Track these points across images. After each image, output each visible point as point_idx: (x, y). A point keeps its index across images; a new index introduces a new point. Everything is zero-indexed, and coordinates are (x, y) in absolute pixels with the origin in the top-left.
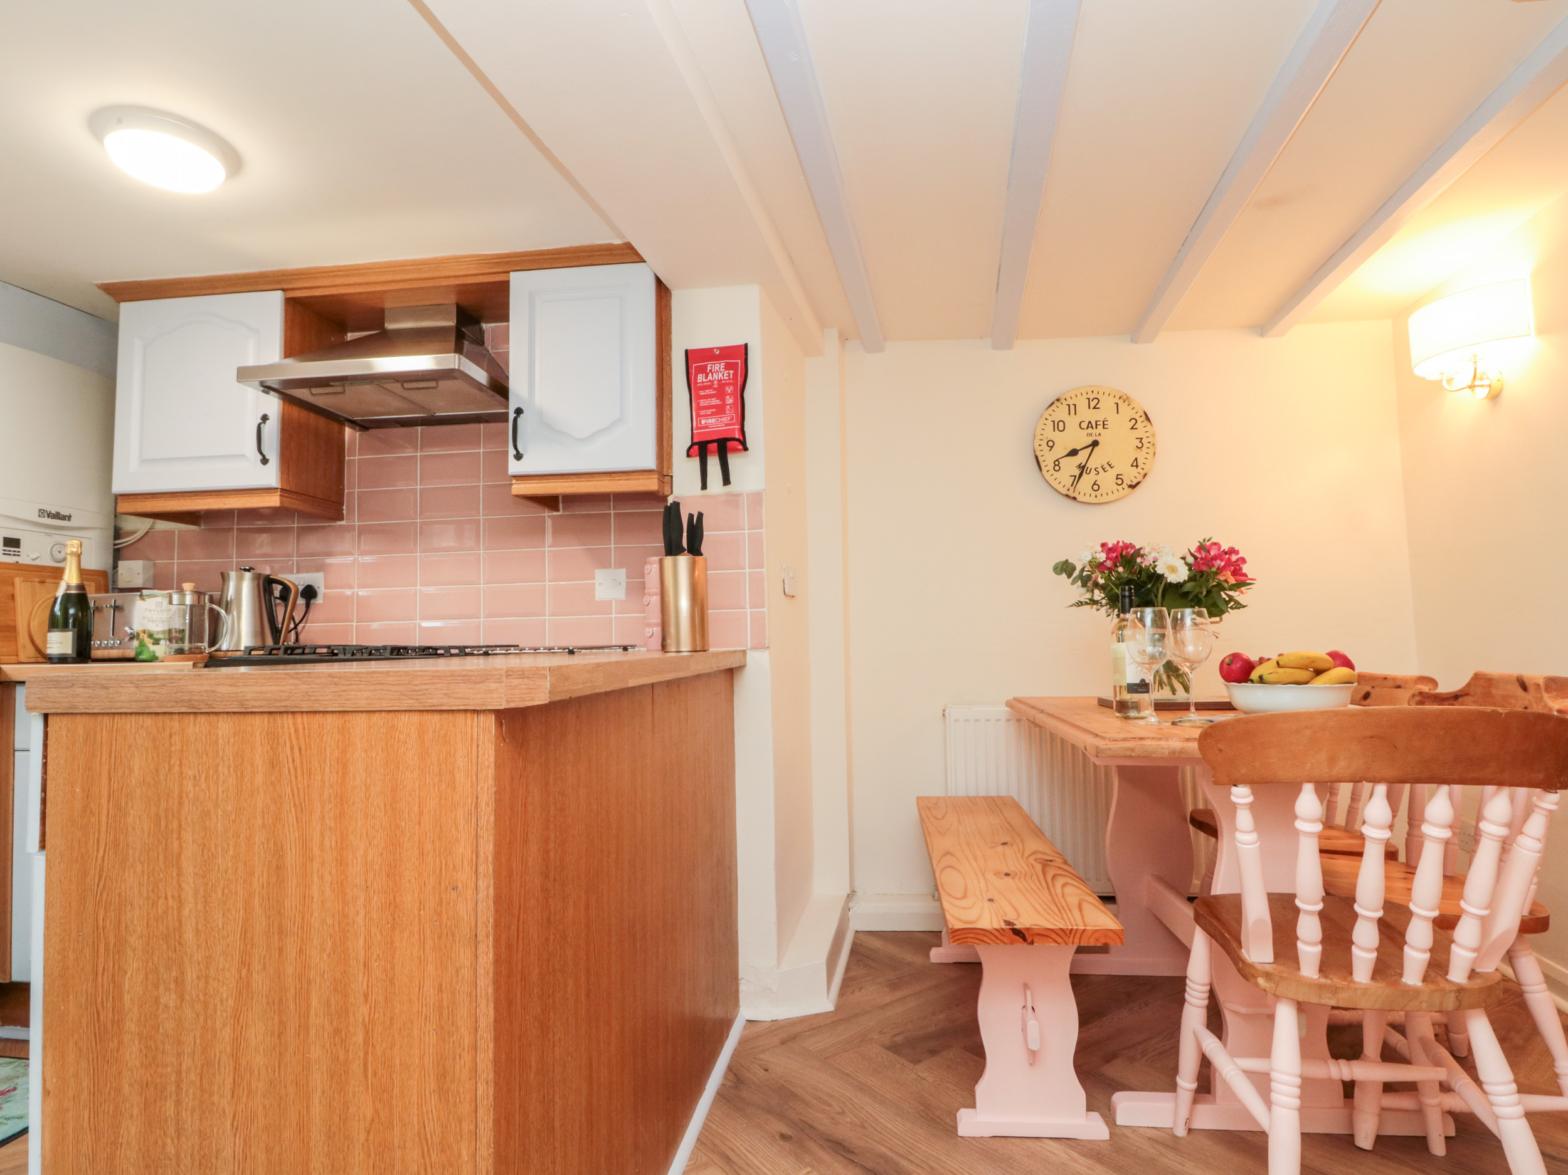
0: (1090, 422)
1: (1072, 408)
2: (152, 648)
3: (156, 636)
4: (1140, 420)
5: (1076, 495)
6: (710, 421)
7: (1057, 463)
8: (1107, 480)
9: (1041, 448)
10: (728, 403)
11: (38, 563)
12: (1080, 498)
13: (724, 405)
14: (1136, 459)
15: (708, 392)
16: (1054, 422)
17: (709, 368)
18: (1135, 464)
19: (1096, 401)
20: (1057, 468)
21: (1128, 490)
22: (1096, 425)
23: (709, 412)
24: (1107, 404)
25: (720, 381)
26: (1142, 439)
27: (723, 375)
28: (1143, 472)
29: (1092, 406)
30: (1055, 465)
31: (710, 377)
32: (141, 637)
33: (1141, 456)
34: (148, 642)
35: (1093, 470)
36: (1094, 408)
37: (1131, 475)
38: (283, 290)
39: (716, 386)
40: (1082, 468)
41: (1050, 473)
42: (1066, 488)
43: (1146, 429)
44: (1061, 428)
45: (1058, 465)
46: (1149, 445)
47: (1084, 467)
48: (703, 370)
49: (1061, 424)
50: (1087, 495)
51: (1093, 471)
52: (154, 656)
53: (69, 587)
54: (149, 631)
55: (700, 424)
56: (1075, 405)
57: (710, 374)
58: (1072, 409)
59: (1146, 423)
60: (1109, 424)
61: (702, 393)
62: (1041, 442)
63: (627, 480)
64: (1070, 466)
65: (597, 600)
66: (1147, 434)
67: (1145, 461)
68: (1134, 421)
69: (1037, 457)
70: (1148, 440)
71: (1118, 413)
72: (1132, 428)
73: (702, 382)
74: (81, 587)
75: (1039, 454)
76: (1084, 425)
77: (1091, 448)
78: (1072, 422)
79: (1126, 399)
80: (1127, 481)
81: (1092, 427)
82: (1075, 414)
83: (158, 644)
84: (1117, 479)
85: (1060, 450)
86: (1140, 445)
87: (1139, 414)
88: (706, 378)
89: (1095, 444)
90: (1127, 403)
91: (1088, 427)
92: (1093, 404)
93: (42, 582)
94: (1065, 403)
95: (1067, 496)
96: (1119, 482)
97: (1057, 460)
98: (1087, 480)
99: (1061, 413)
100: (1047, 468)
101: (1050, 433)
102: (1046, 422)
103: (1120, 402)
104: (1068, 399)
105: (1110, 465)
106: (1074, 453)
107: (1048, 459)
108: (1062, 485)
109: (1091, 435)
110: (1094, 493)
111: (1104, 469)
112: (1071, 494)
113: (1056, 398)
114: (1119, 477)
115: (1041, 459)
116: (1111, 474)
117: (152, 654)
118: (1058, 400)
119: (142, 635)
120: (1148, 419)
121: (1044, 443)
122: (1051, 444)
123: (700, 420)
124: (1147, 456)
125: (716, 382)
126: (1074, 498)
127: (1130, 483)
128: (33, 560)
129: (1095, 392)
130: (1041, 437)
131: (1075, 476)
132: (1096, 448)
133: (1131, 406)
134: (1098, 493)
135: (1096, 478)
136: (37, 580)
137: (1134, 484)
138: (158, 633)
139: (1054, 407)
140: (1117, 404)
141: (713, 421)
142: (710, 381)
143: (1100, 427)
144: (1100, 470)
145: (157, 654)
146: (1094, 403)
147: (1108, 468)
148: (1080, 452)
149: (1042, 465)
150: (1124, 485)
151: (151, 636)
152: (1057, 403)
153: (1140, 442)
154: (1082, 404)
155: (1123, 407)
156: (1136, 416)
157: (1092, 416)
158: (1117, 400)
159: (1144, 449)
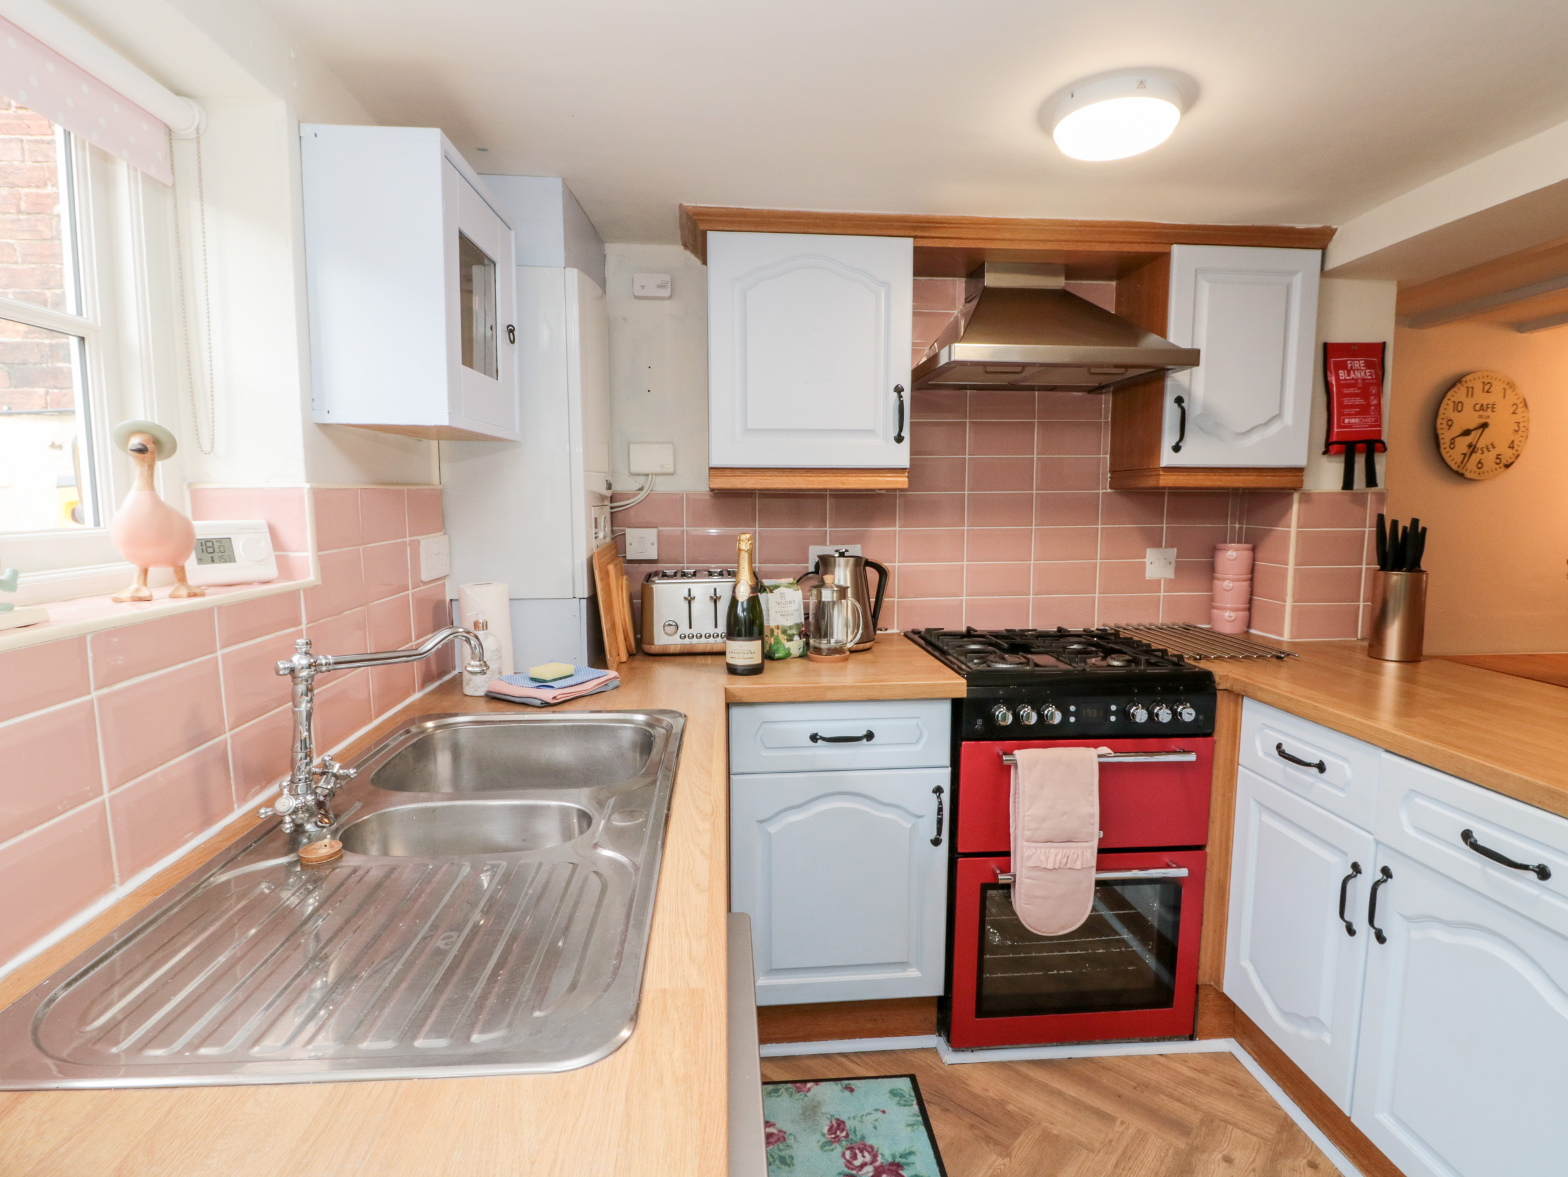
0: (1482, 405)
1: (1470, 390)
2: (788, 645)
3: (790, 632)
4: (1520, 406)
5: (1463, 472)
6: (1353, 421)
7: (1453, 441)
8: (1489, 459)
9: (1441, 427)
10: (1373, 403)
12: (1468, 475)
13: (1368, 405)
14: (1513, 441)
15: (1352, 390)
16: (1455, 403)
17: (1349, 365)
18: (1511, 446)
19: (1489, 385)
20: (1452, 446)
21: (1503, 469)
22: (1487, 408)
23: (1353, 411)
24: (1497, 388)
25: (1363, 380)
26: (1519, 423)
27: (1365, 373)
28: (1516, 453)
29: (1485, 390)
30: (1452, 443)
31: (1352, 376)
32: (775, 634)
33: (1517, 438)
34: (783, 638)
35: (1480, 449)
36: (1488, 392)
37: (1507, 456)
38: (915, 237)
39: (1360, 385)
40: (1472, 447)
41: (1447, 450)
42: (1457, 465)
43: (1523, 415)
44: (1460, 409)
46: (1524, 429)
48: (1342, 366)
49: (1460, 405)
50: (1473, 473)
51: (1480, 451)
52: (789, 652)
54: (783, 626)
55: (1344, 423)
56: (1472, 388)
57: (1352, 372)
58: (1470, 392)
59: (1524, 409)
60: (1498, 408)
61: (1346, 391)
62: (1442, 422)
63: (1274, 476)
64: (1462, 444)
65: (1147, 578)
66: (1524, 419)
67: (1519, 443)
68: (1515, 406)
69: (1437, 435)
70: (1524, 424)
71: (1504, 397)
72: (1514, 413)
73: (1345, 379)
75: (1439, 432)
76: (1478, 407)
77: (1481, 429)
78: (1468, 403)
79: (1512, 386)
80: (1504, 461)
81: (1484, 410)
82: (1473, 397)
83: (792, 640)
84: (1497, 458)
85: (1456, 430)
86: (1517, 429)
87: (1520, 400)
88: (1349, 375)
89: (1484, 426)
90: (1512, 390)
91: (1480, 410)
92: (1487, 387)
94: (1466, 385)
95: (1457, 472)
96: (1498, 461)
97: (1453, 439)
98: (1475, 457)
99: (1461, 395)
100: (1444, 446)
101: (1449, 413)
102: (1448, 402)
103: (1507, 387)
104: (1468, 382)
105: (1494, 446)
106: (1467, 433)
107: (1446, 437)
108: (1454, 462)
109: (1482, 417)
110: (1478, 471)
111: (1488, 449)
112: (1461, 471)
113: (1459, 381)
114: (1498, 456)
115: (1440, 437)
116: (1493, 454)
117: (787, 652)
118: (1461, 383)
119: (776, 632)
120: (1526, 405)
121: (1444, 422)
122: (1450, 423)
123: (1344, 420)
124: (1521, 439)
125: (1360, 381)
126: (1462, 475)
127: (1506, 463)
129: (1489, 377)
130: (1443, 416)
131: (1466, 455)
132: (1484, 429)
133: (1515, 393)
134: (1481, 471)
135: (1481, 456)
137: (1508, 463)
138: (790, 628)
139: (1456, 389)
140: (1505, 389)
141: (1357, 421)
142: (1353, 379)
143: (1489, 410)
144: (1485, 450)
145: (791, 652)
147: (1491, 448)
148: (1472, 433)
149: (1441, 442)
150: (1501, 465)
151: (784, 632)
152: (1457, 385)
153: (1518, 426)
154: (1478, 387)
155: (1509, 392)
156: (1517, 402)
157: (1485, 399)
158: (1504, 386)
159: (1520, 432)
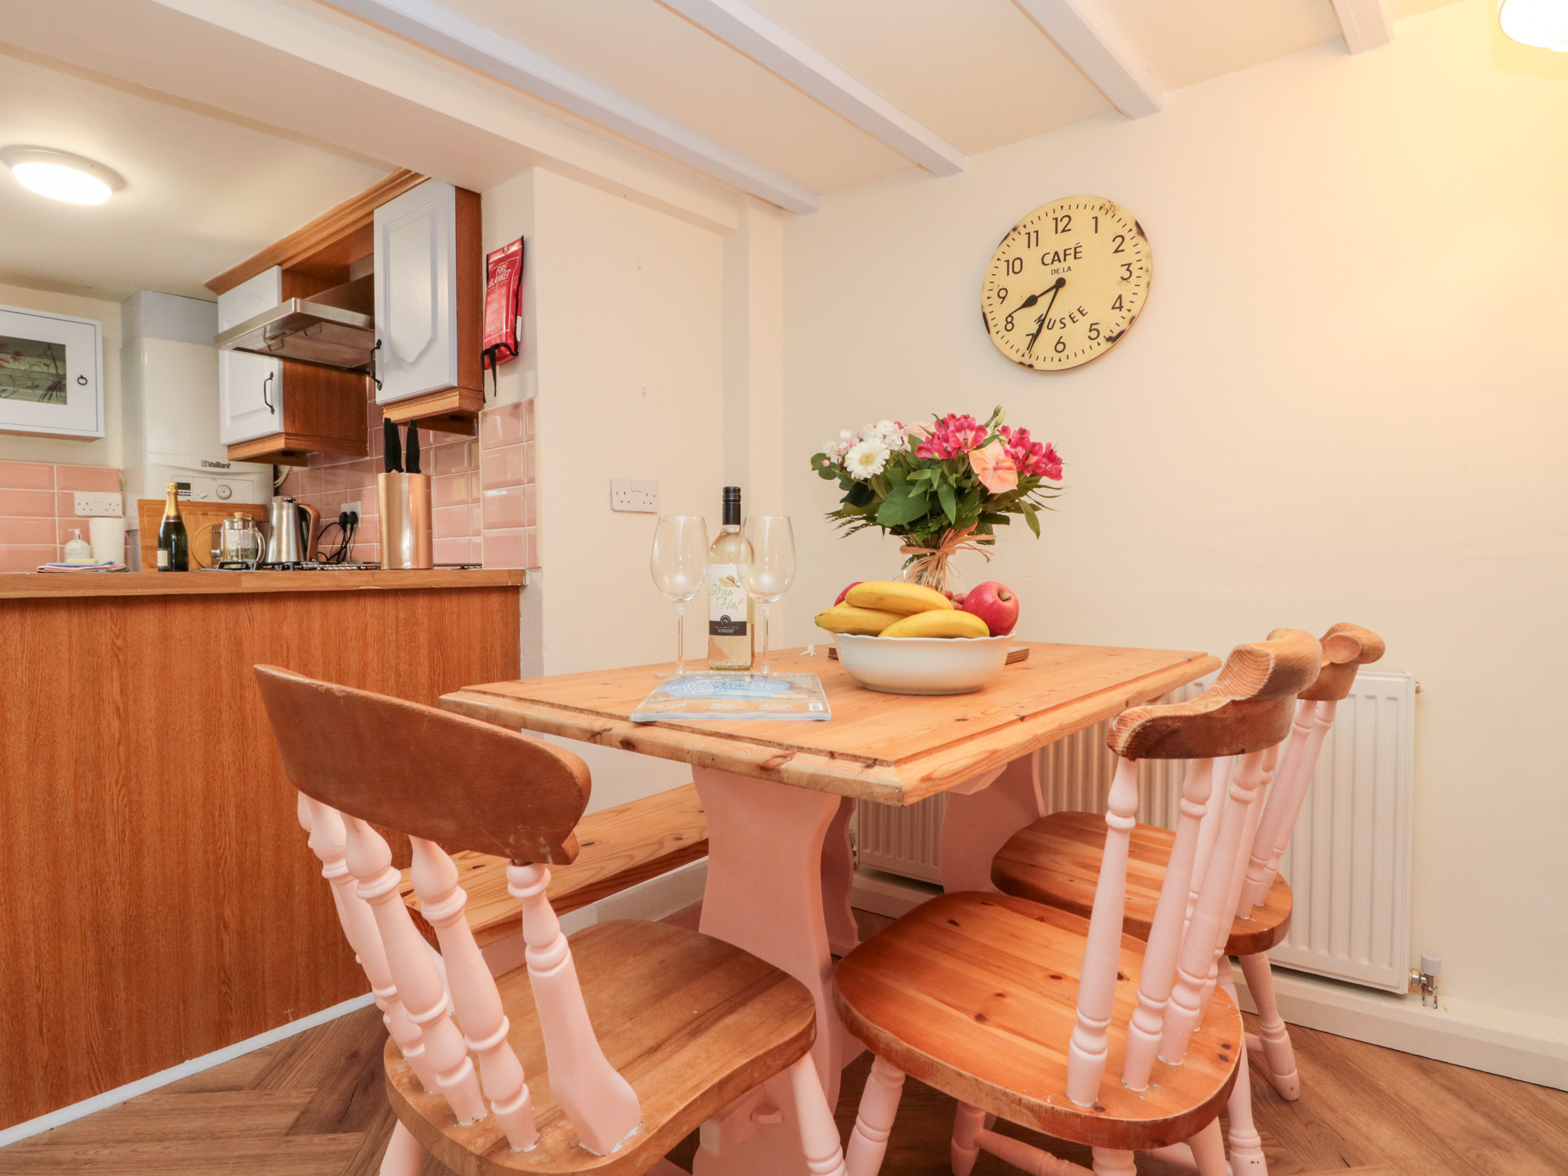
0: (1056, 253)
1: (1033, 236)
4: (1128, 236)
5: (1032, 361)
7: (1009, 319)
8: (1076, 335)
9: (990, 301)
11: (206, 500)
12: (1038, 365)
13: (502, 308)
14: (1120, 297)
15: (494, 297)
16: (1008, 261)
18: (1118, 305)
19: (1066, 220)
20: (1009, 326)
21: (1106, 345)
22: (1065, 255)
23: (493, 318)
24: (1082, 222)
26: (1130, 265)
28: (1128, 316)
29: (1060, 229)
30: (1008, 323)
33: (1127, 291)
35: (1058, 322)
36: (1064, 231)
37: (1111, 322)
38: (278, 264)
39: (498, 289)
40: (1041, 321)
41: (1001, 335)
42: (1021, 353)
43: (1137, 249)
44: (1017, 268)
45: (1011, 322)
46: (1140, 273)
47: (1044, 320)
49: (1018, 263)
50: (1048, 359)
51: (1058, 325)
53: (168, 518)
55: (488, 332)
56: (1037, 232)
58: (1033, 238)
59: (1139, 239)
60: (1084, 252)
62: (990, 294)
64: (1027, 320)
66: (1139, 257)
67: (1133, 298)
68: (1119, 240)
69: (984, 315)
70: (1140, 265)
71: (1096, 232)
72: (1116, 251)
74: (178, 517)
75: (987, 310)
76: (1048, 259)
77: (1054, 291)
78: (1032, 257)
79: (1109, 208)
80: (1105, 333)
81: (1059, 260)
82: (1037, 245)
84: (1090, 331)
85: (1016, 299)
86: (1127, 275)
87: (1127, 228)
89: (1061, 283)
90: (1110, 214)
91: (1053, 260)
92: (1061, 226)
93: (205, 514)
94: (1023, 231)
95: (1021, 363)
96: (1094, 334)
97: (1010, 315)
98: (1048, 338)
99: (1018, 249)
100: (997, 329)
101: (1003, 279)
102: (998, 263)
103: (1101, 215)
104: (1029, 225)
105: (1081, 312)
106: (1031, 301)
107: (999, 315)
108: (1015, 349)
109: (1057, 271)
110: (1057, 356)
111: (1072, 319)
112: (1026, 360)
113: (1012, 227)
114: (1093, 327)
115: (989, 317)
116: (1084, 323)
118: (1015, 229)
120: (1141, 232)
121: (994, 294)
122: (1003, 294)
123: (488, 329)
124: (1136, 290)
126: (1031, 366)
127: (1108, 334)
128: (202, 498)
129: (1066, 207)
130: (991, 286)
131: (1033, 334)
132: (1061, 291)
133: (1116, 218)
134: (1063, 355)
135: (1061, 333)
136: (200, 513)
137: (1114, 335)
139: (1009, 241)
140: (1096, 218)
141: (495, 327)
143: (1070, 258)
144: (1068, 321)
146: (1064, 225)
147: (1078, 315)
148: (1039, 299)
149: (991, 324)
150: (1101, 339)
152: (1014, 235)
153: (1128, 270)
154: (1046, 227)
155: (1105, 221)
156: (1124, 232)
157: (1060, 242)
158: (1096, 213)
159: (1133, 279)
